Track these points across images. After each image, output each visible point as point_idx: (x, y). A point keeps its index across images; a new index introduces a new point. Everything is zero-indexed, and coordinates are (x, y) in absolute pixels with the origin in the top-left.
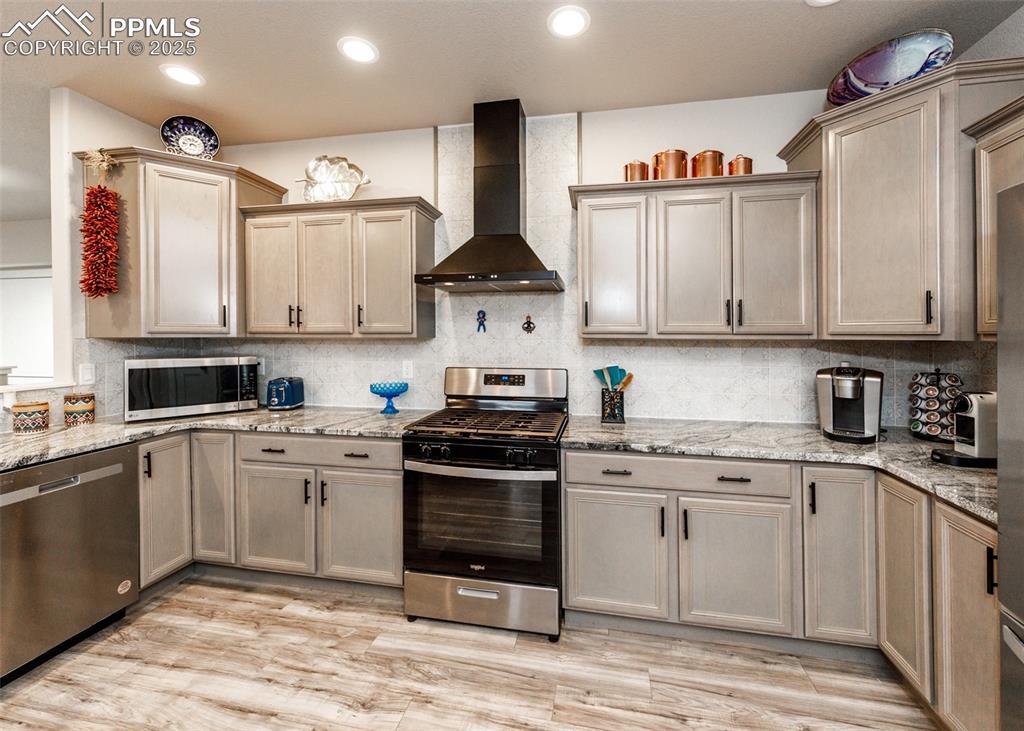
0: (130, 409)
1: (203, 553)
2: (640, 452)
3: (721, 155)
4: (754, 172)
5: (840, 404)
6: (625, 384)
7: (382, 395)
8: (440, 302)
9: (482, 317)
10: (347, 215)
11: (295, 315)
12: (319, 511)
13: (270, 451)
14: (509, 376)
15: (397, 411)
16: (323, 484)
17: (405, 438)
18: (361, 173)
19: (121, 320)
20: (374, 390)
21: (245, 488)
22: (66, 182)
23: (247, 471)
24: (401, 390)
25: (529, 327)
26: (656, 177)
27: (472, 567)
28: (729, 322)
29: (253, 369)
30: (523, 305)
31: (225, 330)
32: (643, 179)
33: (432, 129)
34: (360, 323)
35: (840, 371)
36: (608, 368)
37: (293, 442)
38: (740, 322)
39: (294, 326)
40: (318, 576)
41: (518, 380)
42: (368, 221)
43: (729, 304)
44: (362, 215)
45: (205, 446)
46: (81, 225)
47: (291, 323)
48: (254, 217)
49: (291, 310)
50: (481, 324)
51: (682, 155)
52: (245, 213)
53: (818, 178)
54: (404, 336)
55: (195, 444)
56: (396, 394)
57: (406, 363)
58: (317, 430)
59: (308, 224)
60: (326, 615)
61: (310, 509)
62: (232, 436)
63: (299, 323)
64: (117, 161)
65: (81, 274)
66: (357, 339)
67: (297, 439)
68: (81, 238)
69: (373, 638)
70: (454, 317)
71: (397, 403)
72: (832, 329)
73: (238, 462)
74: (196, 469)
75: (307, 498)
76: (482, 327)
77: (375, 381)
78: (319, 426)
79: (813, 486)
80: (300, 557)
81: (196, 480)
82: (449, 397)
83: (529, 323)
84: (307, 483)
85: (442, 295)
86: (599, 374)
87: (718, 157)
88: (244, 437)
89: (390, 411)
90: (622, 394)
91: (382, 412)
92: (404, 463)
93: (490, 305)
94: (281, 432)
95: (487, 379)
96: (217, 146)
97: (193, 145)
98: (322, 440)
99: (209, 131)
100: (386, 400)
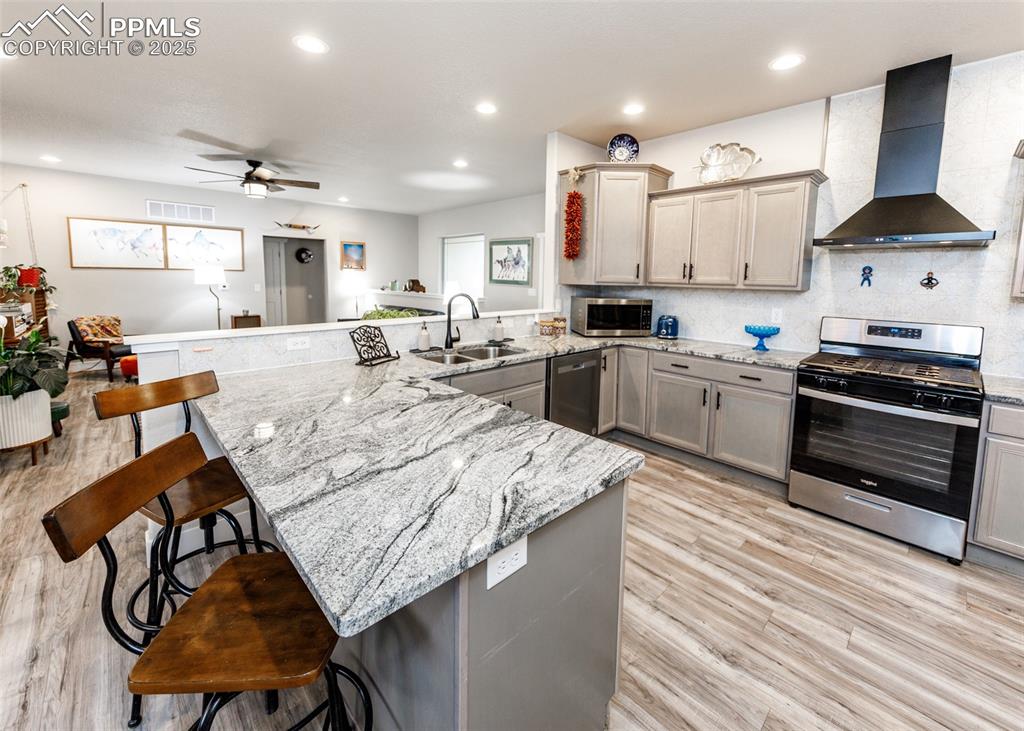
0: (588, 329)
1: (623, 424)
7: (755, 335)
8: (818, 258)
9: (867, 273)
10: (740, 191)
11: (689, 271)
12: (713, 413)
13: (676, 366)
14: (900, 329)
15: (768, 350)
16: (719, 394)
17: (799, 369)
18: (751, 152)
19: (578, 274)
20: (748, 330)
21: (655, 388)
22: (554, 189)
23: (657, 377)
24: (774, 332)
25: (930, 283)
27: (862, 481)
29: (648, 307)
30: (923, 261)
31: (637, 281)
33: (824, 100)
34: (746, 277)
37: (695, 362)
39: (686, 280)
40: (708, 456)
41: (913, 334)
42: (760, 194)
44: (753, 190)
45: (628, 357)
46: (564, 216)
47: (684, 276)
48: (657, 199)
49: (685, 266)
50: (867, 279)
52: (651, 197)
54: (789, 289)
55: (622, 355)
56: (768, 336)
57: (775, 310)
58: (717, 356)
59: (705, 201)
60: (717, 483)
61: (705, 411)
62: (647, 352)
63: (690, 277)
64: (583, 173)
65: (564, 246)
66: (739, 290)
67: (697, 360)
68: (564, 224)
69: (766, 508)
70: (833, 272)
71: (767, 343)
73: (651, 370)
74: (621, 371)
75: (704, 402)
76: (866, 282)
77: (749, 324)
78: (718, 353)
80: (696, 441)
81: (621, 377)
82: (822, 342)
83: (930, 279)
84: (705, 391)
85: (821, 253)
88: (656, 353)
89: (761, 348)
91: (754, 349)
92: (797, 389)
93: (879, 261)
94: (686, 354)
95: (872, 330)
96: (637, 151)
97: (622, 153)
98: (720, 363)
99: (633, 141)
100: (758, 339)
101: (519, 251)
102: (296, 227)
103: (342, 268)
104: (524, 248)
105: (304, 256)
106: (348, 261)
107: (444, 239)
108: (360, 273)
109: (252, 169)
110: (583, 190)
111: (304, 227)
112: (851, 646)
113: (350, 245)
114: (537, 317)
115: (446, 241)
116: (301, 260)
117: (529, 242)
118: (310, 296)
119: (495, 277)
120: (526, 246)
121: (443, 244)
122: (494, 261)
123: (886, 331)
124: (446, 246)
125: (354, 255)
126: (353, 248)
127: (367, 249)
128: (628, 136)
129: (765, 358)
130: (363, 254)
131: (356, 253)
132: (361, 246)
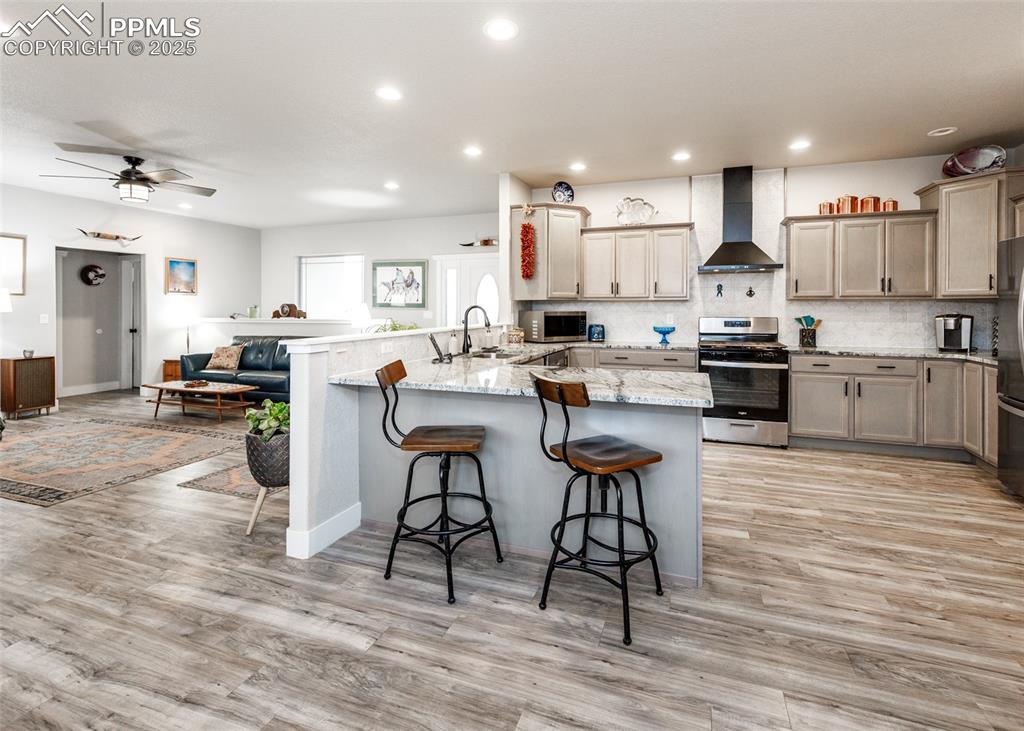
0: (545, 336)
2: (834, 355)
3: (878, 199)
4: (899, 209)
5: (947, 332)
6: (817, 325)
7: (660, 332)
8: (692, 279)
9: (720, 288)
10: (646, 232)
13: (618, 358)
14: (740, 322)
18: (652, 207)
19: (531, 291)
20: (656, 330)
22: (508, 220)
24: (672, 330)
25: (751, 293)
26: (838, 211)
27: (739, 413)
28: (883, 290)
29: (583, 317)
30: (746, 281)
31: (577, 296)
32: (832, 213)
33: (688, 179)
34: (656, 292)
35: (948, 316)
36: (804, 317)
37: (632, 354)
38: (890, 290)
39: (613, 295)
41: (747, 324)
42: (660, 235)
43: (883, 280)
44: (656, 232)
46: (519, 243)
47: (612, 292)
48: (586, 233)
49: (612, 285)
50: (720, 292)
51: (854, 200)
52: (582, 231)
53: (936, 212)
54: (682, 299)
56: (668, 333)
57: (669, 315)
58: (647, 347)
59: (622, 237)
62: (593, 351)
63: (617, 292)
64: (534, 209)
65: (520, 268)
66: (652, 301)
68: (519, 249)
70: (702, 288)
71: (668, 338)
72: (943, 293)
76: (720, 294)
77: (656, 325)
79: (929, 370)
82: (701, 334)
83: (751, 291)
85: (694, 276)
86: (799, 320)
87: (877, 200)
89: (664, 341)
90: (814, 331)
91: (660, 343)
92: (700, 362)
93: (726, 281)
94: (626, 348)
95: (727, 324)
96: (572, 196)
97: (562, 197)
98: (650, 352)
99: (569, 188)
100: (661, 336)
101: (412, 273)
102: (105, 237)
103: (166, 291)
104: (418, 271)
105: (91, 275)
106: (175, 282)
107: (300, 258)
108: (190, 297)
109: (130, 167)
110: (535, 222)
111: (117, 238)
112: (766, 483)
113: (178, 263)
114: (505, 328)
115: (303, 260)
116: (88, 282)
117: (423, 264)
118: (99, 331)
119: (380, 300)
120: (420, 268)
121: (300, 264)
122: (379, 283)
123: (733, 324)
124: (304, 266)
125: (183, 274)
126: (181, 266)
127: (199, 267)
128: (565, 183)
129: (669, 347)
130: (194, 275)
131: (182, 272)
132: (192, 264)
